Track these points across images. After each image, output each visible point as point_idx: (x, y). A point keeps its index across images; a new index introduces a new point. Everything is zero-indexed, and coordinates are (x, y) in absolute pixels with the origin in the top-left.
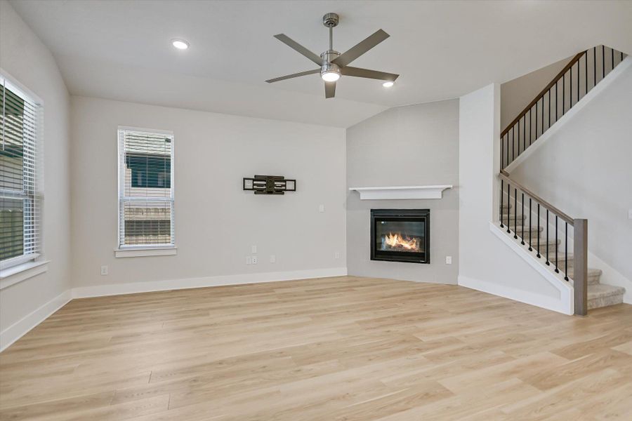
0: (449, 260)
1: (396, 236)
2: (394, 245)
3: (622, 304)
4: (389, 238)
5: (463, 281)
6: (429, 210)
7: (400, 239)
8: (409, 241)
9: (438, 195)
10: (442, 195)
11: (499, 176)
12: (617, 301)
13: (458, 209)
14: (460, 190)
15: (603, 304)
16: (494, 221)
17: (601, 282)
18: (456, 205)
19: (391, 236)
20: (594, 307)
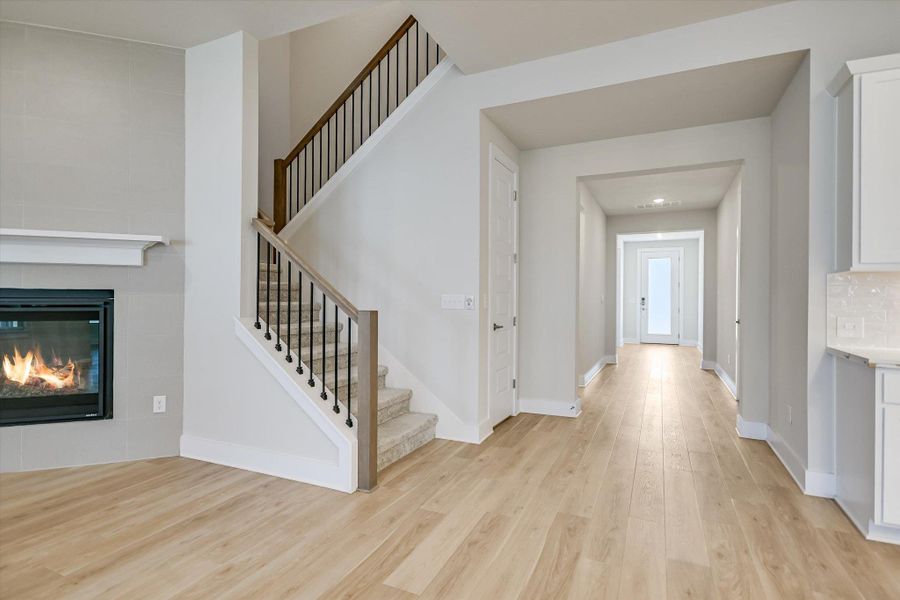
0: (160, 404)
1: (29, 358)
2: (23, 381)
3: (435, 440)
4: (13, 363)
5: (192, 447)
6: (111, 292)
7: (40, 364)
8: (58, 367)
9: (134, 258)
10: (145, 259)
11: (253, 224)
12: (428, 438)
13: (182, 290)
14: (187, 249)
15: (408, 449)
16: (243, 315)
17: (411, 410)
18: (177, 282)
19: (17, 358)
20: (394, 461)
